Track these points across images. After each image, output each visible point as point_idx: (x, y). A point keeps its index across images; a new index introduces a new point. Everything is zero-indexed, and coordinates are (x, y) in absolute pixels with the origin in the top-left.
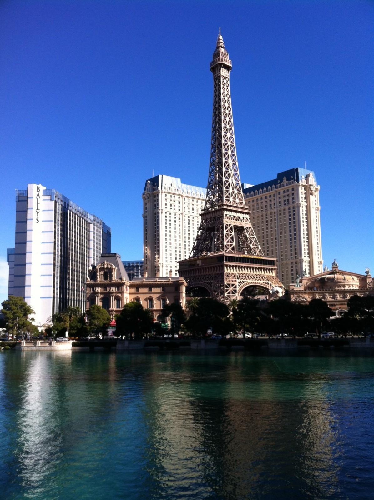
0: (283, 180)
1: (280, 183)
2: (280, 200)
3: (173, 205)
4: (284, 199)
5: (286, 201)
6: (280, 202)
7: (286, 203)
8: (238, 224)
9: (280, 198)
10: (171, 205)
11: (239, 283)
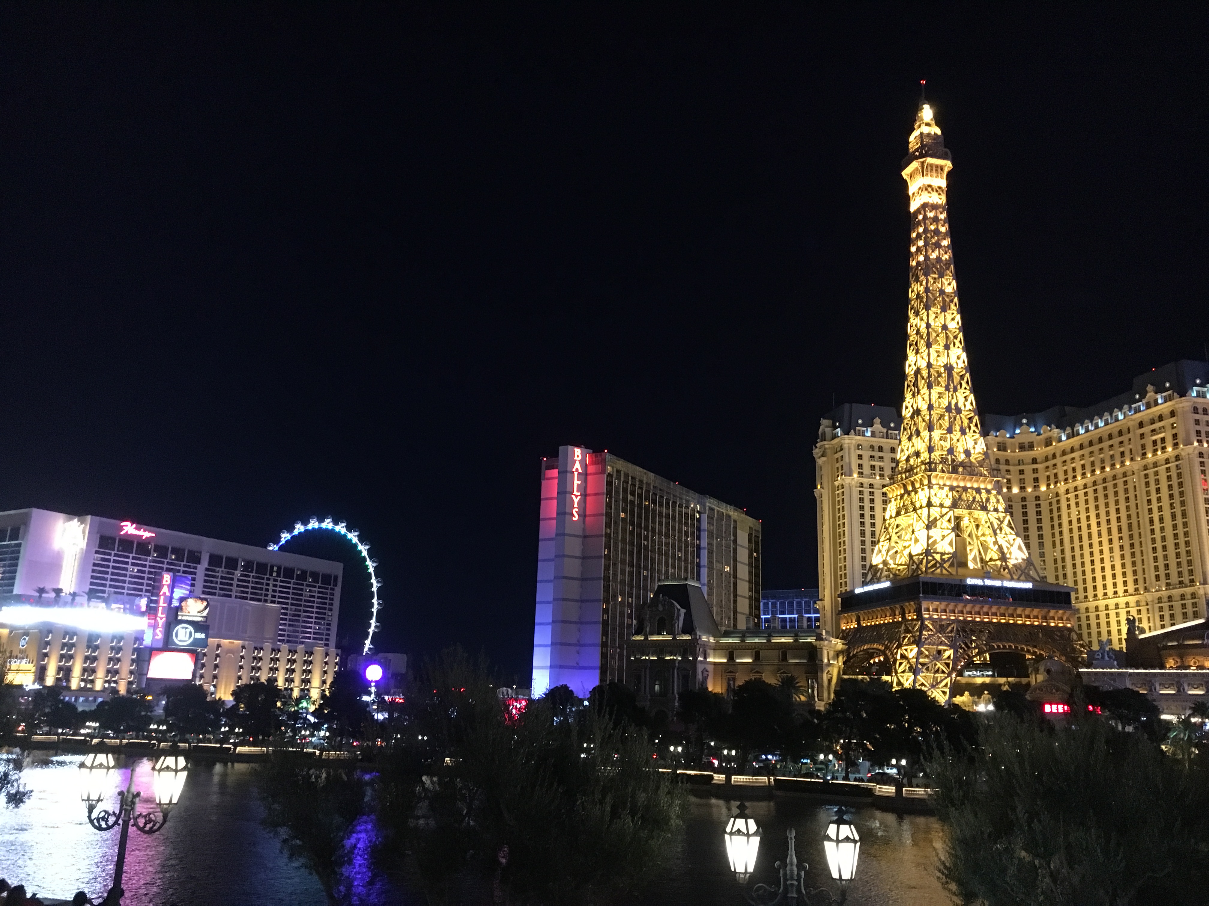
0: (1147, 392)
1: (1140, 400)
2: (1143, 442)
3: (877, 469)
4: (1154, 438)
5: (1159, 442)
6: (1143, 447)
7: (1159, 445)
9: (1142, 436)
10: (873, 467)
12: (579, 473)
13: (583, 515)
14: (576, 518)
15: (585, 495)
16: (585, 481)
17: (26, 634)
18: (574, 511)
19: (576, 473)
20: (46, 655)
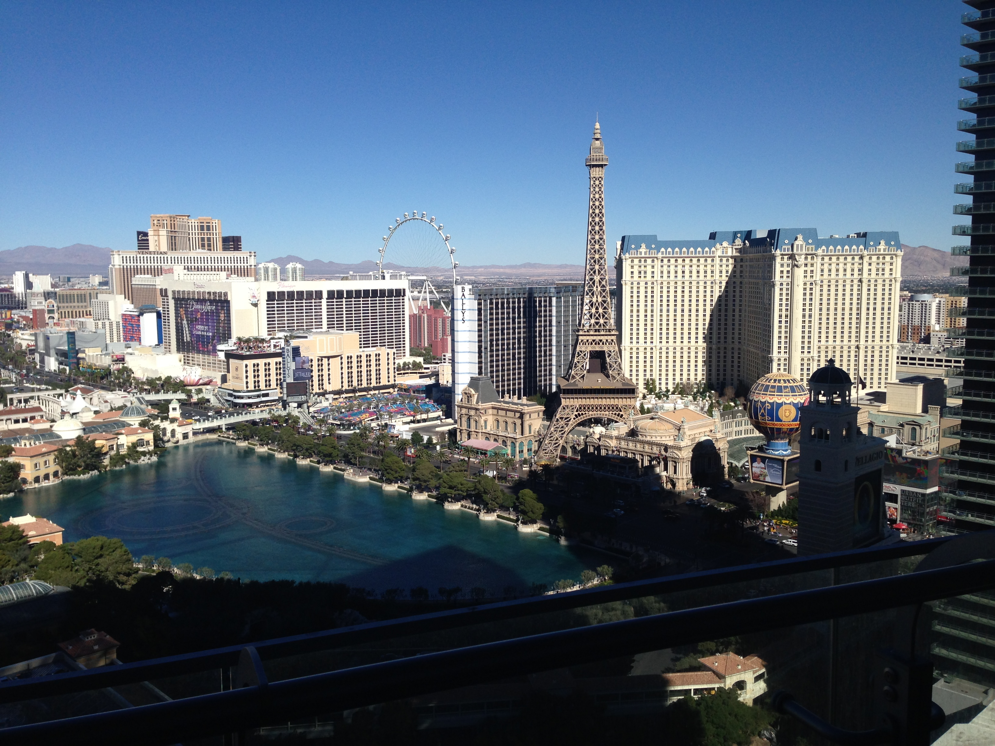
3: (643, 272)
8: (597, 348)
11: (576, 415)
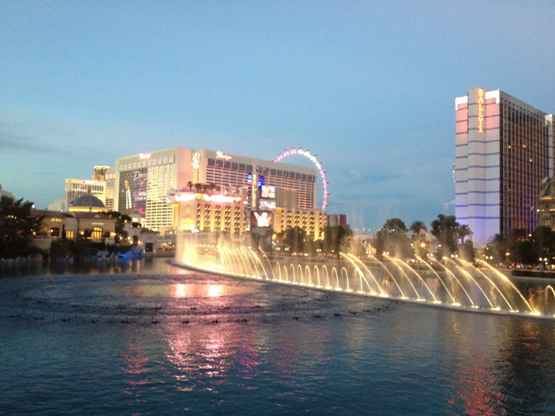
12: (482, 104)
13: (485, 130)
14: (481, 131)
15: (485, 117)
16: (485, 109)
17: (188, 206)
18: (480, 127)
19: (480, 104)
20: (199, 216)
